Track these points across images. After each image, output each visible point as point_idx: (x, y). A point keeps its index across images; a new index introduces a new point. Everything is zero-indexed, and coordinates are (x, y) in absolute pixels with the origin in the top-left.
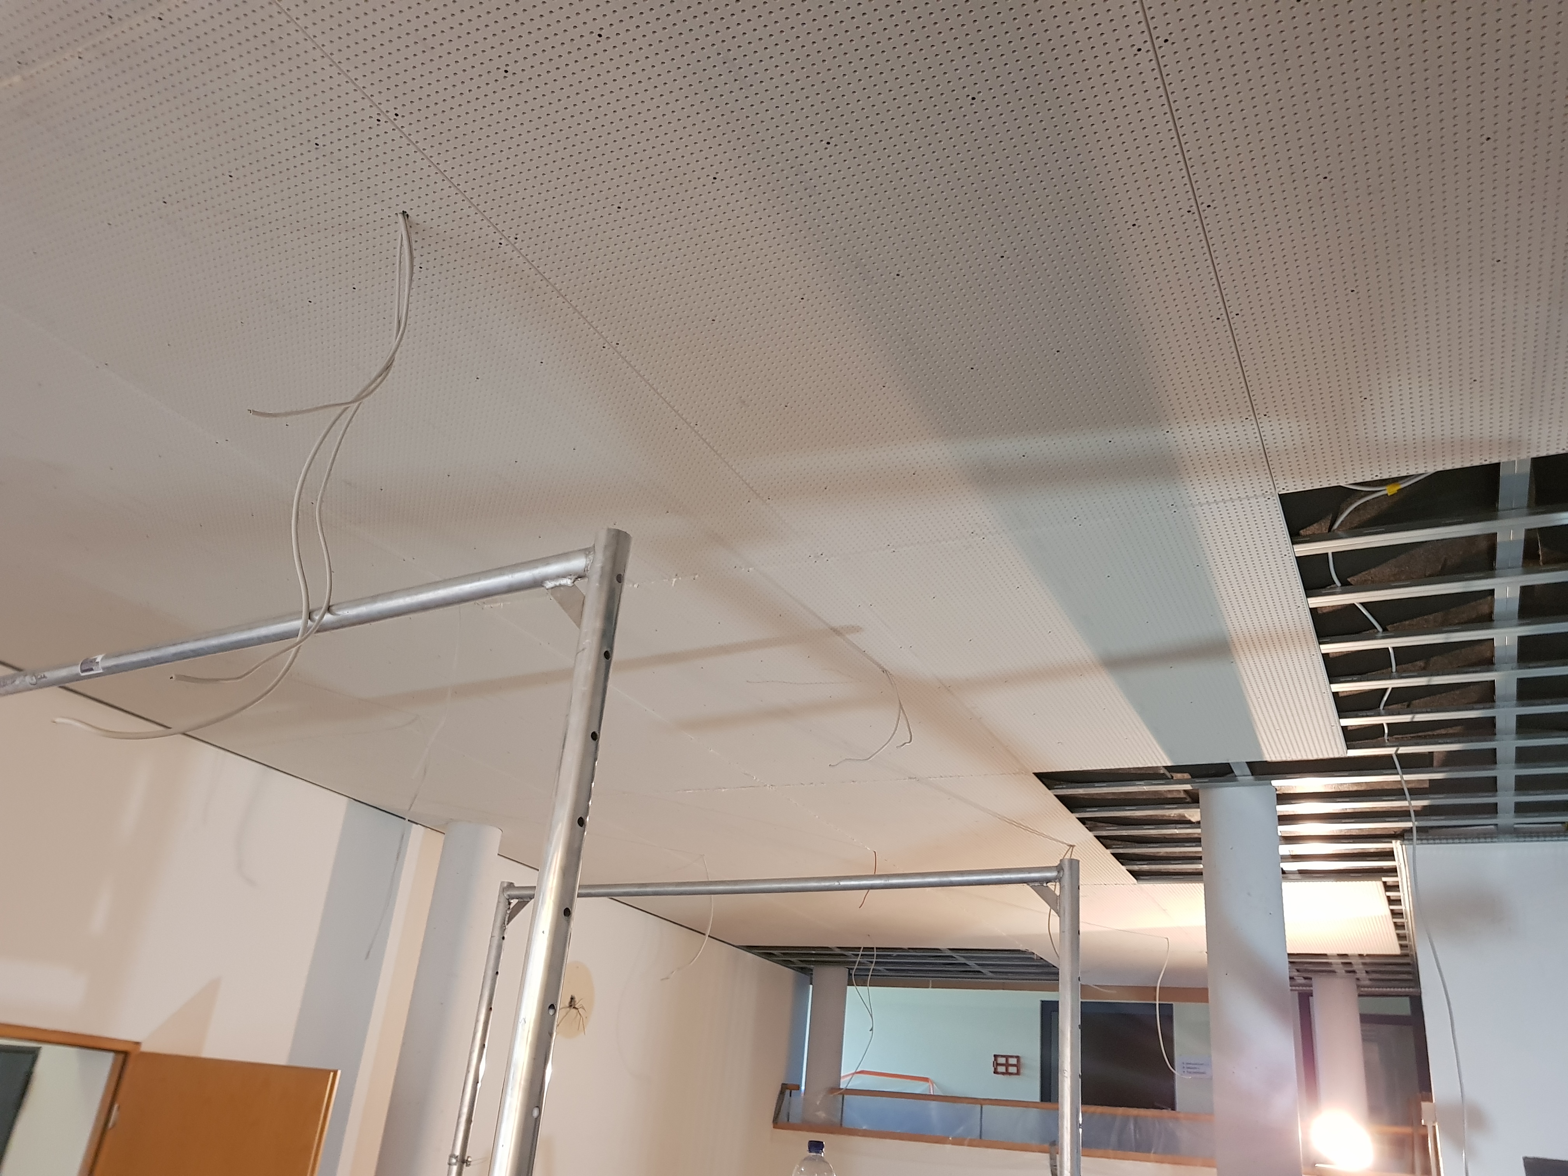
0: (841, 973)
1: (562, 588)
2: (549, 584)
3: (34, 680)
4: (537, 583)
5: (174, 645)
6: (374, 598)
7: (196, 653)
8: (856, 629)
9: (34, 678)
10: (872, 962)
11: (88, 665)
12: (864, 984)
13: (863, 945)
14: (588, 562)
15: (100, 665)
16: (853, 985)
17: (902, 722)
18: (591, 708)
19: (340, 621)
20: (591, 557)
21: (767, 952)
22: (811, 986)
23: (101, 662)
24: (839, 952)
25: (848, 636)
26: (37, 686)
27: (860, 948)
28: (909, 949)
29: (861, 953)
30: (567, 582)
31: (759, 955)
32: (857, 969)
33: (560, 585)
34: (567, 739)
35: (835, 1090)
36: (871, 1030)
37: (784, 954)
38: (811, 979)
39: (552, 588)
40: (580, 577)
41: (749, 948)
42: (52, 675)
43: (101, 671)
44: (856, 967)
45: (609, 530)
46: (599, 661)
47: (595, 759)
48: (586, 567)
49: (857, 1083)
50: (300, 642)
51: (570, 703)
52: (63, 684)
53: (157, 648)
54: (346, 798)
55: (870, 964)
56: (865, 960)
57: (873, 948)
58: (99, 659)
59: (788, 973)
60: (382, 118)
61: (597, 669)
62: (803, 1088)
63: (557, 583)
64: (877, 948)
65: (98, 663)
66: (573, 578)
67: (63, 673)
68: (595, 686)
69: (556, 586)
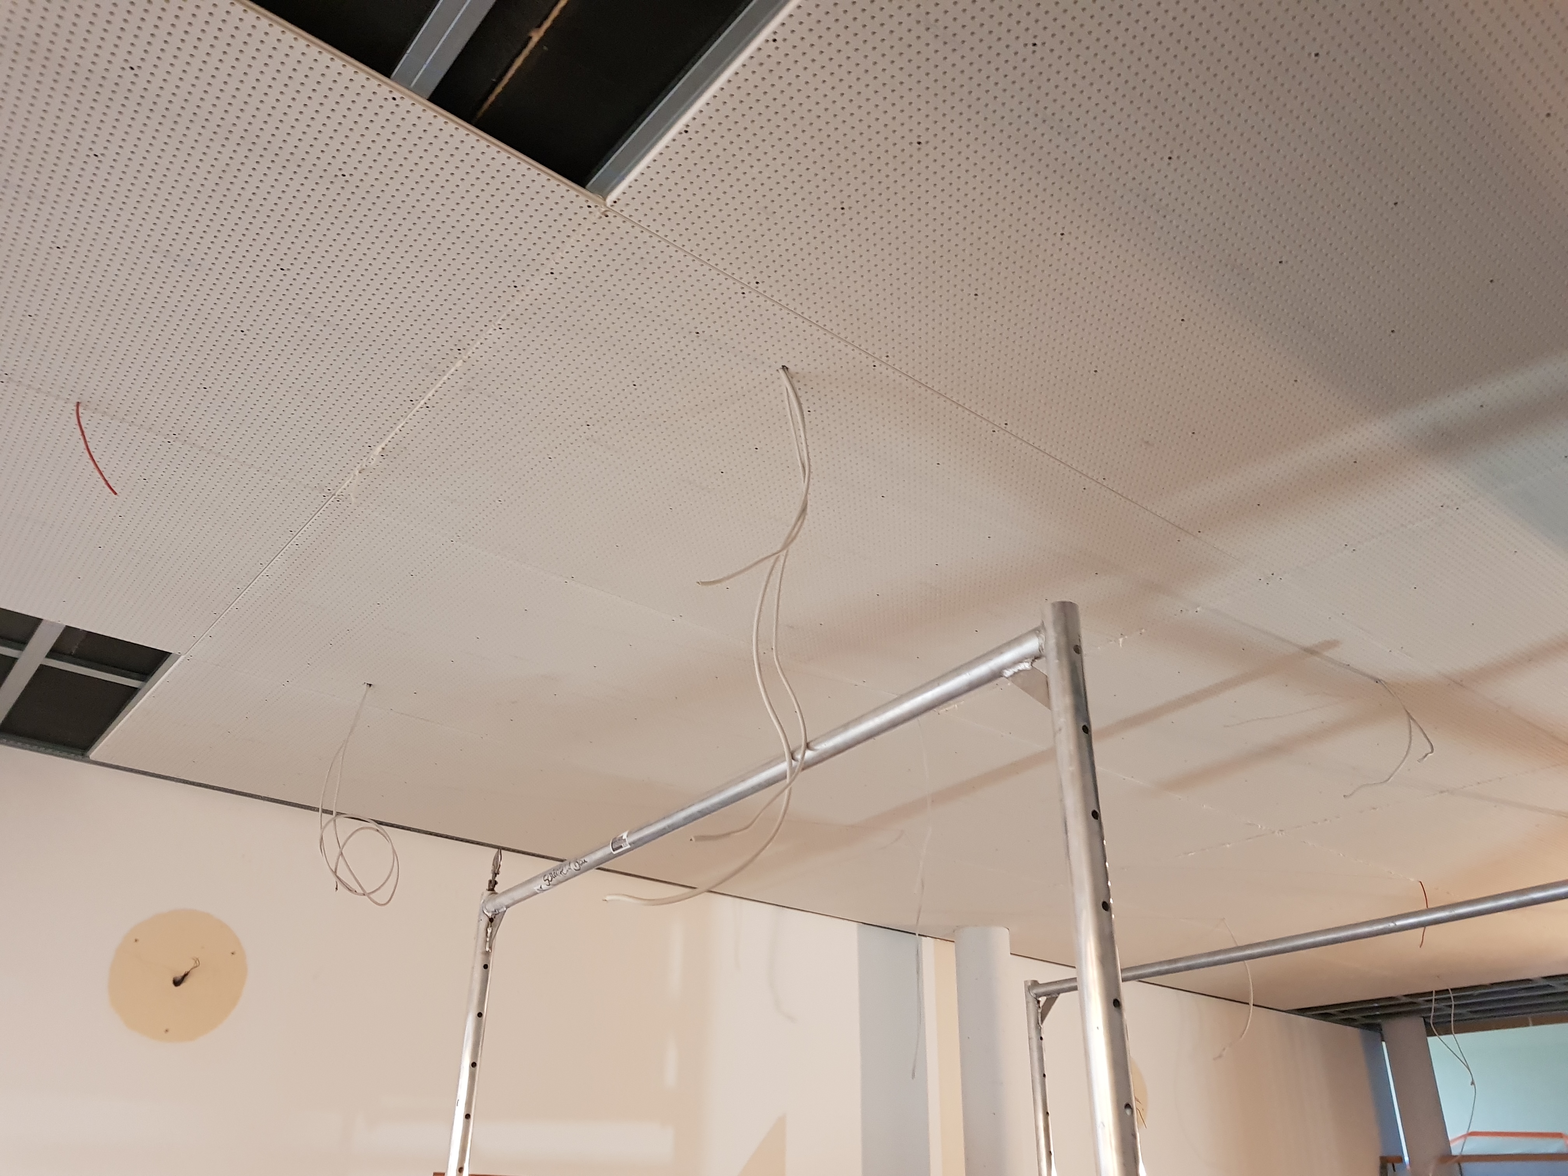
0: (1415, 1024)
1: (1022, 674)
2: (1008, 673)
3: (578, 867)
4: (996, 675)
5: (682, 810)
6: (846, 726)
7: (703, 814)
8: (1332, 644)
9: (577, 864)
10: (1450, 1006)
11: (616, 844)
12: (1448, 1032)
13: (1434, 988)
14: (1041, 641)
15: (627, 842)
16: (1435, 1035)
17: (1415, 730)
18: (1084, 788)
19: (820, 755)
20: (1043, 636)
21: (1322, 1013)
22: (1384, 1044)
23: (628, 839)
24: (1405, 1000)
25: (1327, 654)
26: (579, 871)
27: (1432, 992)
28: (1492, 984)
29: (1434, 997)
30: (1026, 666)
31: (1314, 1016)
32: (1434, 1016)
33: (1020, 671)
34: (1068, 824)
35: (1446, 1157)
36: (1473, 1083)
37: (1343, 1012)
38: (1382, 1036)
39: (1011, 676)
40: (1037, 658)
41: (1302, 1011)
42: (591, 859)
43: (629, 846)
44: (1432, 1014)
45: (1053, 605)
46: (1078, 737)
47: (1103, 839)
48: (1040, 646)
49: (1473, 1147)
50: (790, 783)
51: (1061, 786)
52: (599, 866)
53: (669, 816)
54: (856, 923)
55: (1449, 1009)
56: (1442, 1004)
57: (1447, 990)
58: (625, 837)
59: (1352, 1033)
60: (746, 290)
61: (1079, 747)
62: (1406, 1159)
63: (1016, 670)
64: (1452, 990)
65: (625, 840)
66: (1030, 660)
67: (599, 855)
68: (1082, 763)
69: (1015, 673)
